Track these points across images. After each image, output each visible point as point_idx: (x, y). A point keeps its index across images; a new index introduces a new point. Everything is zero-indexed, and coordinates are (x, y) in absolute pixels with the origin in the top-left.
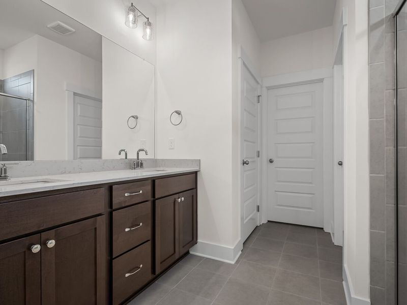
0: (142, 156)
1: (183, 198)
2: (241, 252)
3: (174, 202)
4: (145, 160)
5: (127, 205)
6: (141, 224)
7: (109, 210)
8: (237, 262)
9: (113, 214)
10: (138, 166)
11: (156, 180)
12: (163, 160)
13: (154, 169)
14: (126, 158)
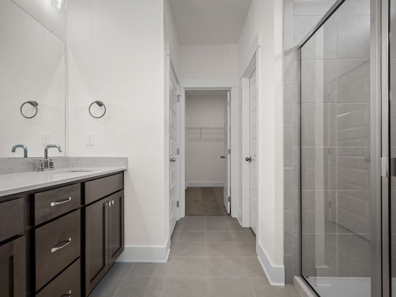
0: (52, 153)
1: (113, 202)
2: (170, 249)
3: (104, 208)
4: (56, 158)
5: (53, 217)
6: (70, 239)
7: (29, 227)
8: (169, 259)
9: (36, 232)
10: (46, 166)
11: (86, 183)
12: (79, 159)
13: (67, 169)
14: (26, 156)
